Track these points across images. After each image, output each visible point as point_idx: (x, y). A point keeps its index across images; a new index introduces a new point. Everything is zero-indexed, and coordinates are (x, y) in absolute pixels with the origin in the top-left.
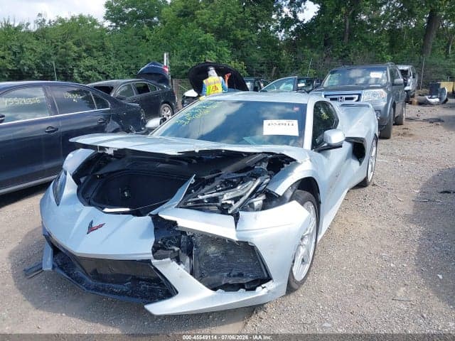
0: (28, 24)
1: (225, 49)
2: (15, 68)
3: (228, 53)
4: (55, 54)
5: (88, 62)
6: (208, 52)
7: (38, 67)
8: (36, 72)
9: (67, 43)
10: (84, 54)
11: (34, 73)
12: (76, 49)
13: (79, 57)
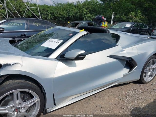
0: (74, 3)
1: (139, 11)
2: (67, 17)
3: (140, 13)
4: (79, 12)
5: (89, 15)
6: (131, 12)
7: (74, 16)
8: (73, 18)
9: (84, 8)
10: (88, 12)
11: (72, 18)
12: (86, 10)
13: (86, 14)
